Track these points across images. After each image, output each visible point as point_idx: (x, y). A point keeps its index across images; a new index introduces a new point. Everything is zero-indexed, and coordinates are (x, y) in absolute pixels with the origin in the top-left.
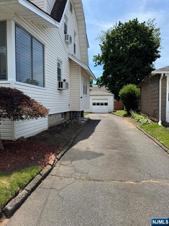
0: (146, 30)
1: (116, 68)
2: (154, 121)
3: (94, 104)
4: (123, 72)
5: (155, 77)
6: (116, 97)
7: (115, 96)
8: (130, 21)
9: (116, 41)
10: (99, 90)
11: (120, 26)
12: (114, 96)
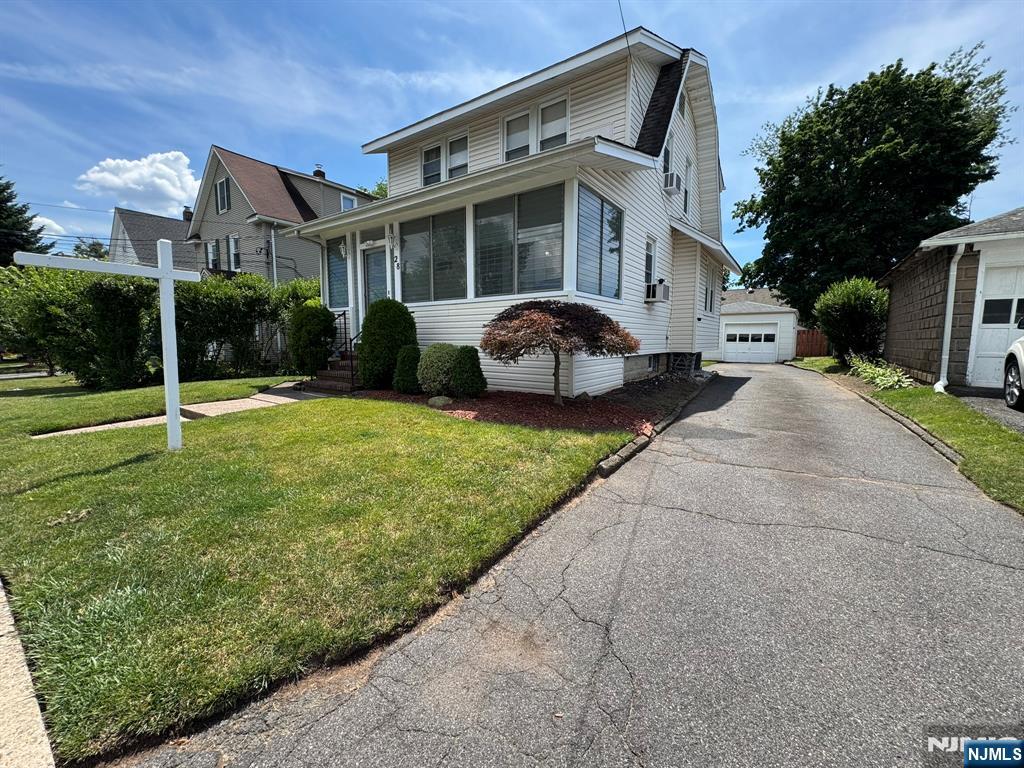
0: (937, 93)
1: (811, 230)
2: (923, 383)
3: (731, 338)
4: (835, 240)
5: (936, 255)
6: (805, 317)
7: (801, 315)
8: (872, 75)
9: (815, 148)
10: (747, 299)
11: (831, 99)
12: (798, 314)
